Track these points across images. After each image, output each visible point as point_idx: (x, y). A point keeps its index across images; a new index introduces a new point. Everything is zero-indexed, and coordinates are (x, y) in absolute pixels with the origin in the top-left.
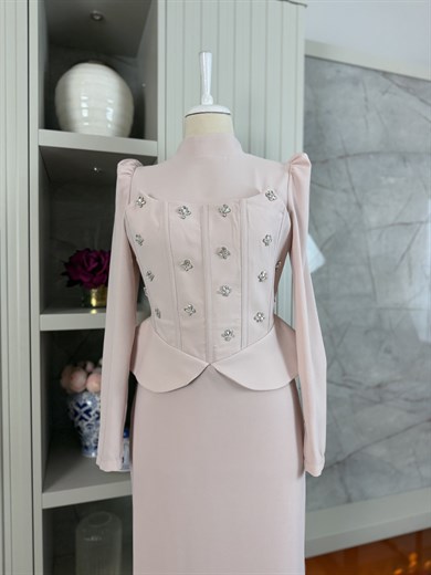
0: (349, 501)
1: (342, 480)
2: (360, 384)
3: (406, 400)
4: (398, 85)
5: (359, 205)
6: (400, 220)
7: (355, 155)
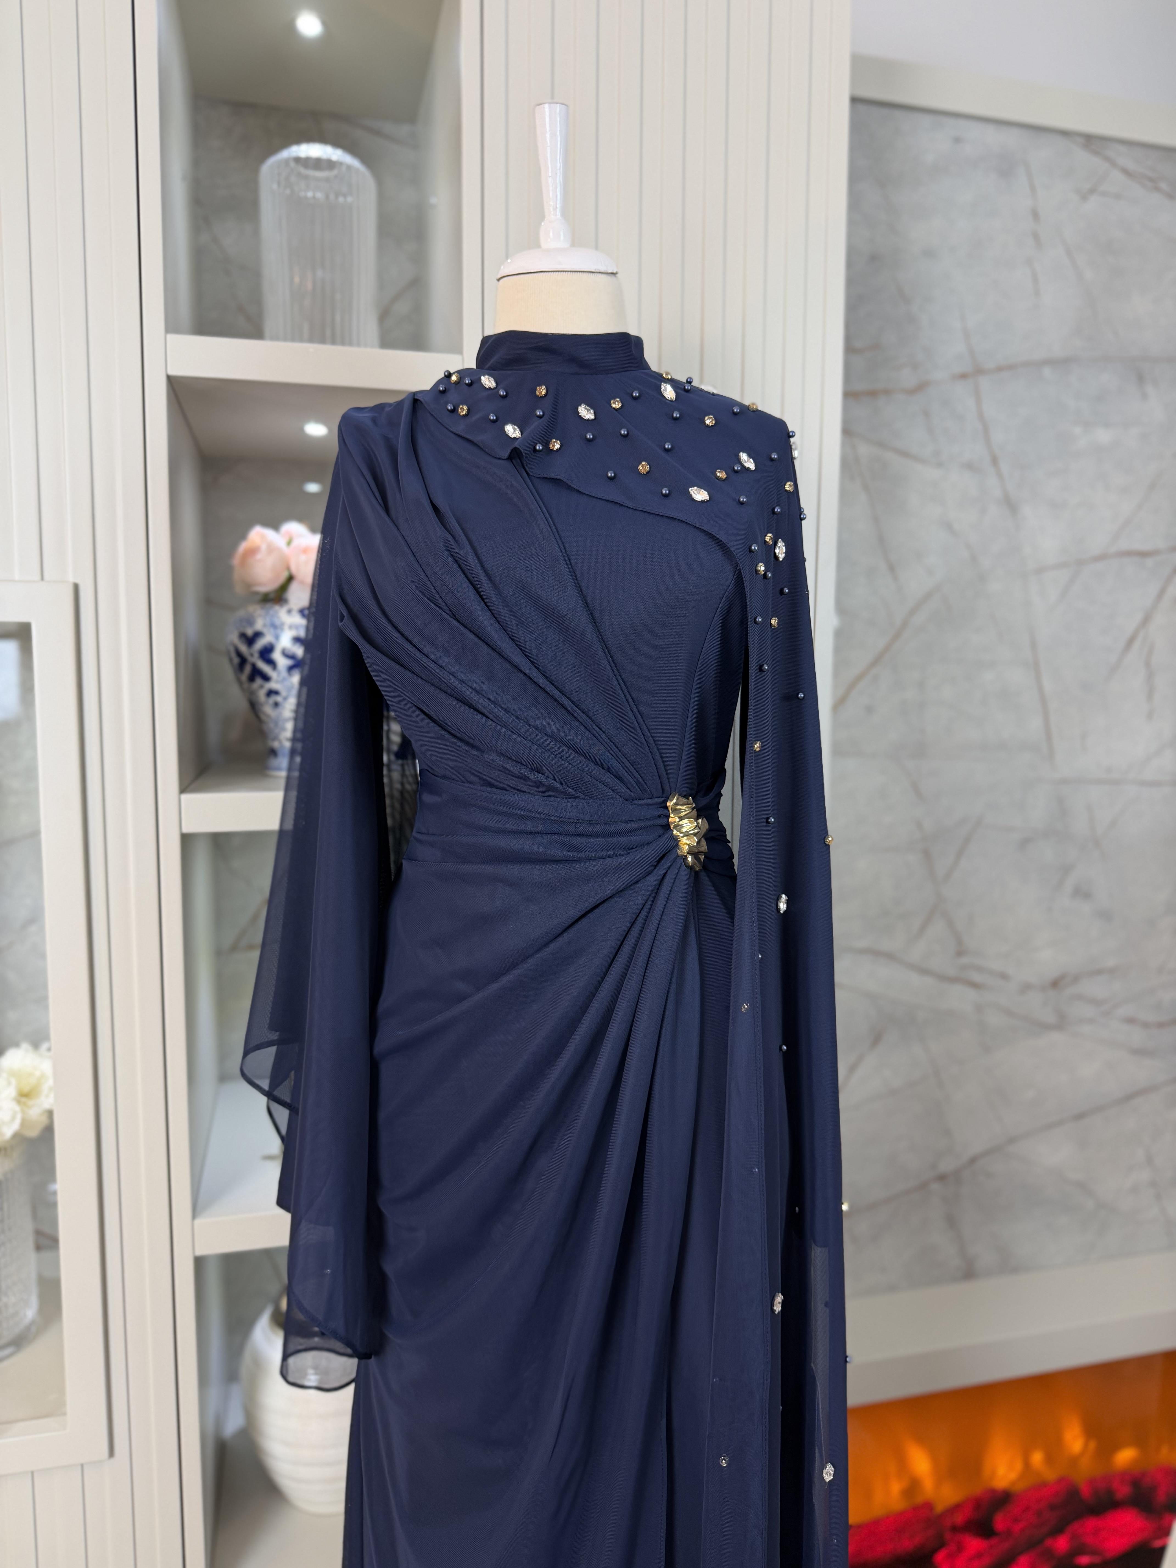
0: (969, 1273)
1: (951, 1222)
2: (1004, 976)
3: (1131, 1021)
4: (1126, 172)
5: (1011, 505)
6: (1124, 544)
7: (1000, 369)
